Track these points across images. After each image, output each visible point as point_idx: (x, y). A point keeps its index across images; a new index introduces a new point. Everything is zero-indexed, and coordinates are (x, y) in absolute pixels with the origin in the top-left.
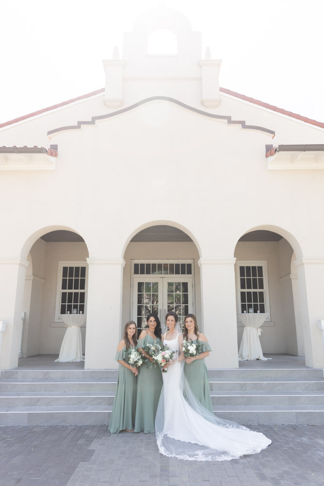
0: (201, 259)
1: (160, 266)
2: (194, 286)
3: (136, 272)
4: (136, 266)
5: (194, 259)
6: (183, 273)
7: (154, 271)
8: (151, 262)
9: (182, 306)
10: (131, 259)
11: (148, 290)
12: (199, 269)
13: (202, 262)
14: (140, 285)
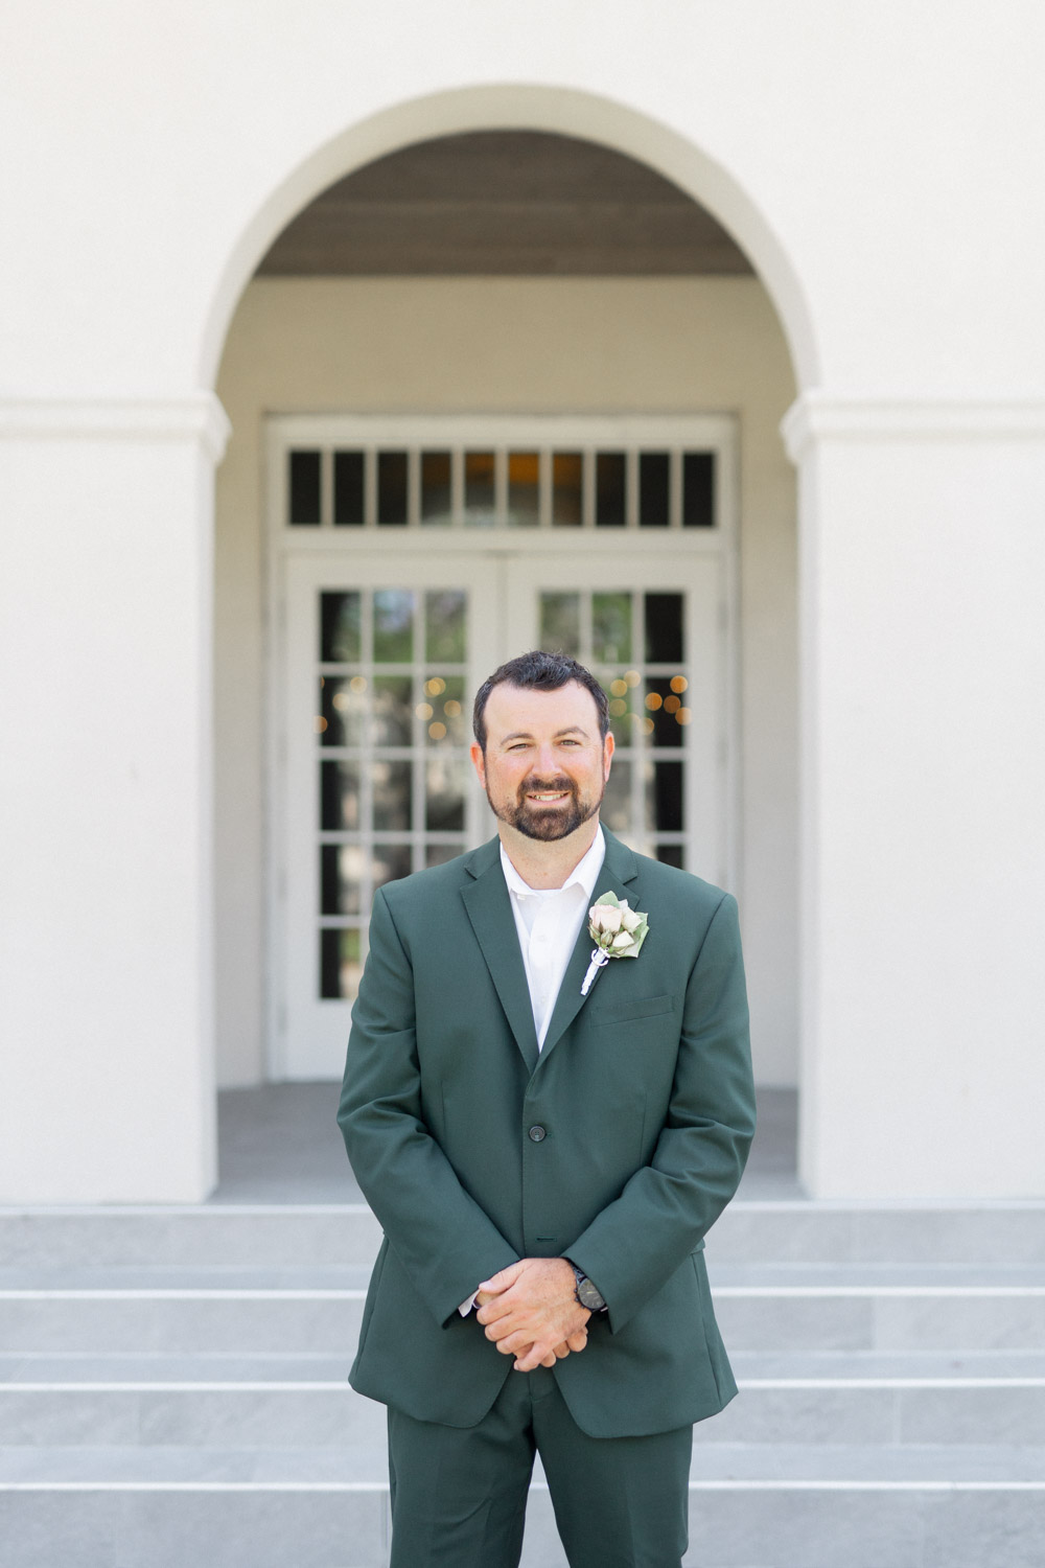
0: (809, 396)
1: (480, 466)
2: (734, 616)
3: (303, 510)
4: (303, 465)
5: (735, 415)
6: (655, 515)
7: (436, 503)
8: (415, 434)
9: (643, 761)
10: (268, 414)
11: (392, 646)
12: (788, 475)
13: (818, 421)
14: (333, 607)
